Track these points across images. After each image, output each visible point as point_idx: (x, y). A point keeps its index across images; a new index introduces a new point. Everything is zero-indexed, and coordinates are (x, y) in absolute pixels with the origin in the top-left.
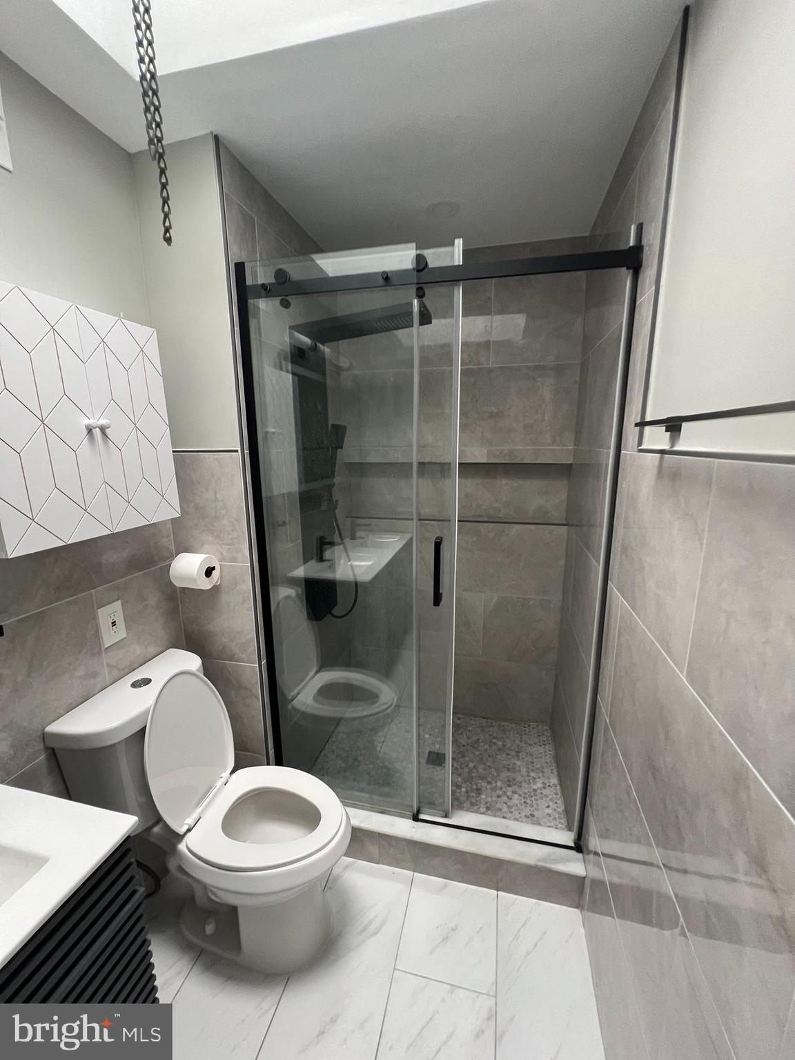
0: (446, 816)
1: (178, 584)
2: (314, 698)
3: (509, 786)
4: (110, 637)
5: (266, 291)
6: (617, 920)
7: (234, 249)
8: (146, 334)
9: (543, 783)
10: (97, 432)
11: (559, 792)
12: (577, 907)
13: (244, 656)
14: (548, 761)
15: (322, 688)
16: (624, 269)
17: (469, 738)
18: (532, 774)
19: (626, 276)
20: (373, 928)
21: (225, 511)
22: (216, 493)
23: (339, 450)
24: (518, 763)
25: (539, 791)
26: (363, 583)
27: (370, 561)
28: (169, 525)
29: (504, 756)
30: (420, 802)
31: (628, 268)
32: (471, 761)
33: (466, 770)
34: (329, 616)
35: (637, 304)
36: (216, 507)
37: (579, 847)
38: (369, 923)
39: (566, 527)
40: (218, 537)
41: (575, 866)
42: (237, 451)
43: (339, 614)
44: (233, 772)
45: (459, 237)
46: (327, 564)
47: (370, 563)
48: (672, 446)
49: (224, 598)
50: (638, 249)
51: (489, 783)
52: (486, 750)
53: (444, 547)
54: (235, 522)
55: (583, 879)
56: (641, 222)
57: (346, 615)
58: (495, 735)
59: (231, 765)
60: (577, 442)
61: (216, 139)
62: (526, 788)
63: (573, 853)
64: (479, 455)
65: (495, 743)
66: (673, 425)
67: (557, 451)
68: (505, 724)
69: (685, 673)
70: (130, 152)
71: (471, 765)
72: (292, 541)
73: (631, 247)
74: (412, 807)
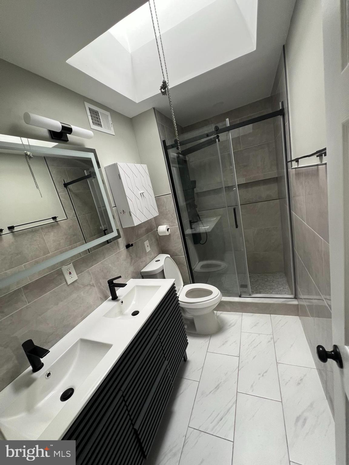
0: (250, 295)
1: (160, 235)
2: (200, 268)
3: (271, 290)
4: (148, 249)
5: (172, 146)
6: (312, 318)
7: (162, 137)
8: (145, 166)
9: (283, 288)
10: (142, 194)
11: (289, 289)
12: (298, 316)
13: (180, 254)
14: (285, 282)
15: (202, 266)
16: (279, 116)
17: (254, 279)
18: (279, 286)
19: (281, 118)
20: (232, 325)
21: (169, 212)
22: (166, 207)
23: (195, 189)
24: (274, 284)
25: (282, 290)
26: (209, 232)
27: (208, 226)
28: (153, 219)
29: (268, 283)
30: (241, 292)
31: (281, 115)
32: (256, 285)
33: (255, 288)
34: (199, 244)
35: (286, 125)
36: (166, 211)
37: (296, 298)
38: (231, 324)
39: (278, 200)
40: (168, 220)
41: (295, 302)
42: (171, 194)
43: (202, 243)
44: (184, 286)
45: (227, 118)
46: (194, 229)
47: (208, 227)
48: (298, 166)
49: (172, 238)
50: (283, 109)
51: (264, 290)
52: (261, 282)
53: (236, 210)
54: (173, 215)
55: (298, 305)
56: (282, 101)
57: (205, 243)
58: (264, 278)
59: (182, 284)
60: (278, 169)
61: (154, 108)
62: (277, 290)
63: (294, 299)
64: (243, 181)
65: (264, 280)
66: (297, 160)
67: (272, 174)
68: (267, 274)
69: (306, 222)
70: (130, 118)
71: (256, 286)
72: (187, 219)
73: (281, 109)
74: (239, 294)
